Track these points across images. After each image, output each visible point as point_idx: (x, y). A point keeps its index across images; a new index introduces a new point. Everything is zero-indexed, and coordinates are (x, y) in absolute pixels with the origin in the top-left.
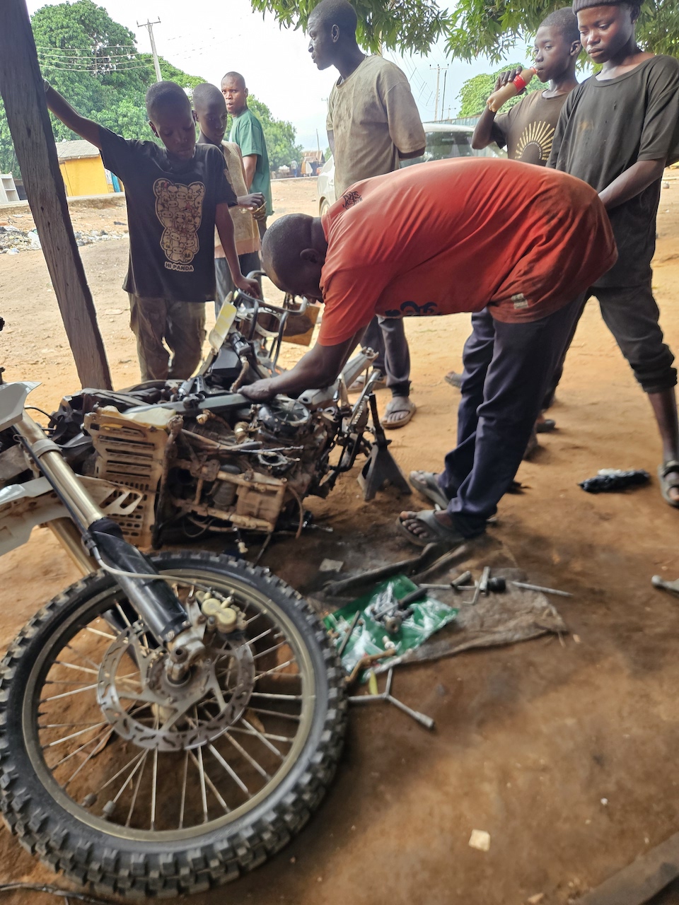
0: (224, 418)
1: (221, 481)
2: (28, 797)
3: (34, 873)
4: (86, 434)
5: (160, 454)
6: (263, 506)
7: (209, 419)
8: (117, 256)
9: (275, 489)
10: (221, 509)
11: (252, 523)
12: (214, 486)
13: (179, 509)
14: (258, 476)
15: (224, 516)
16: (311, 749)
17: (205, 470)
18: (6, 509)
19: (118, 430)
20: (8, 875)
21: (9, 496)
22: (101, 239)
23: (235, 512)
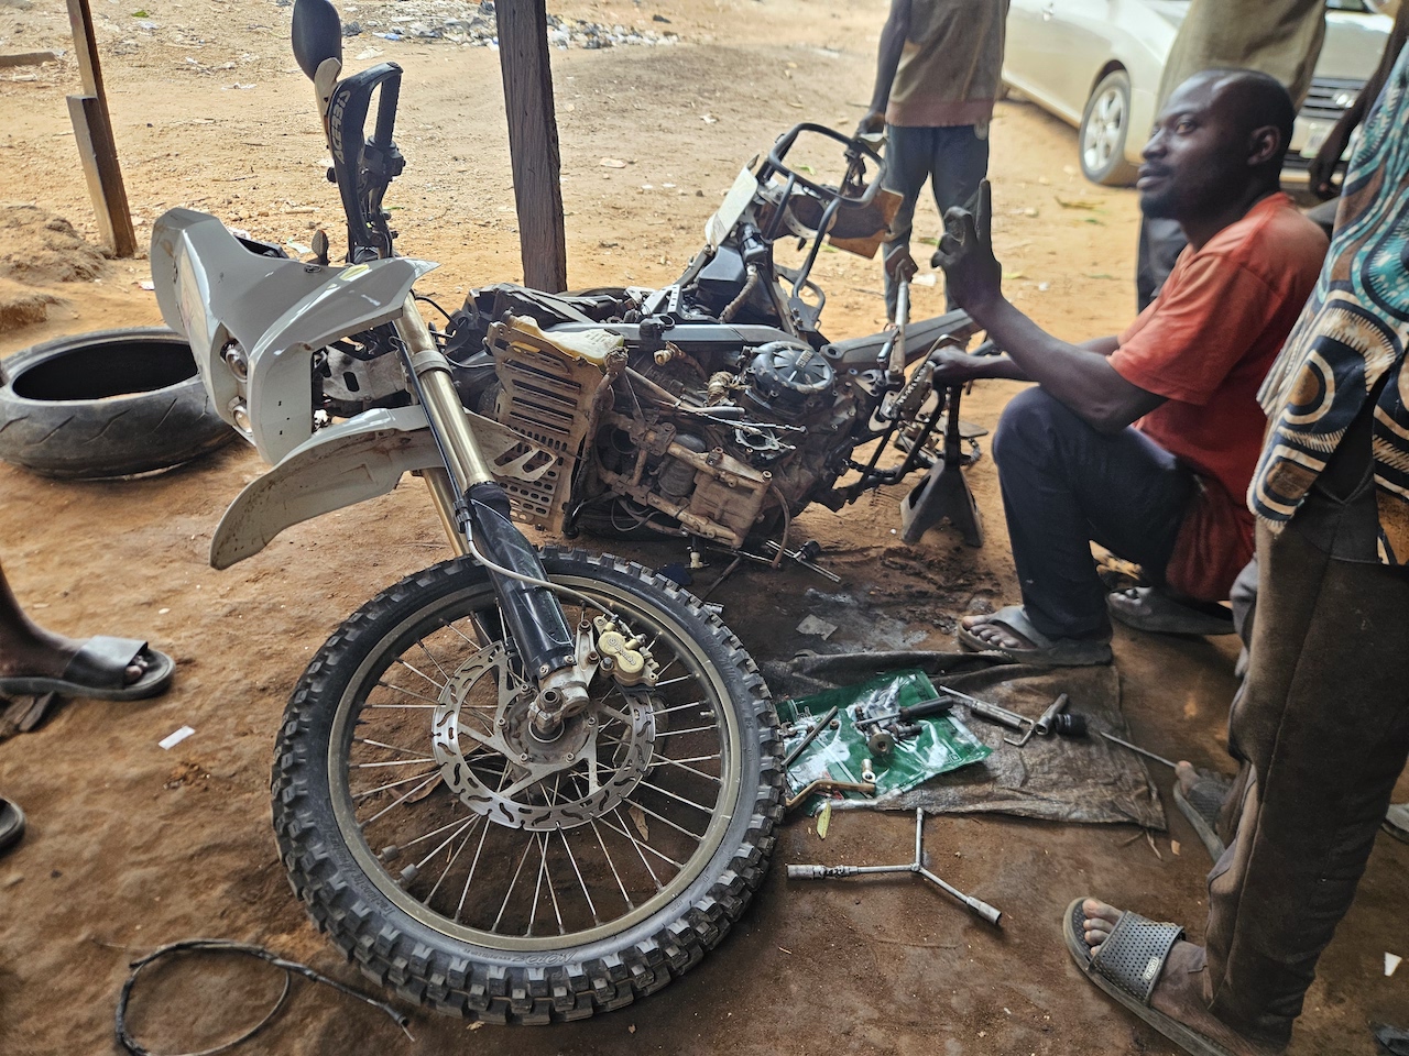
0: (699, 360)
1: (674, 458)
2: (312, 824)
3: (297, 933)
4: (489, 352)
5: (589, 402)
6: (728, 508)
7: (673, 359)
8: (639, 72)
9: (751, 485)
10: (670, 499)
11: (711, 529)
12: (663, 464)
13: (608, 488)
14: (729, 462)
15: (672, 511)
16: (699, 889)
17: (651, 436)
18: (367, 440)
19: (532, 354)
20: (265, 925)
21: (372, 424)
22: (625, 42)
23: (688, 507)
